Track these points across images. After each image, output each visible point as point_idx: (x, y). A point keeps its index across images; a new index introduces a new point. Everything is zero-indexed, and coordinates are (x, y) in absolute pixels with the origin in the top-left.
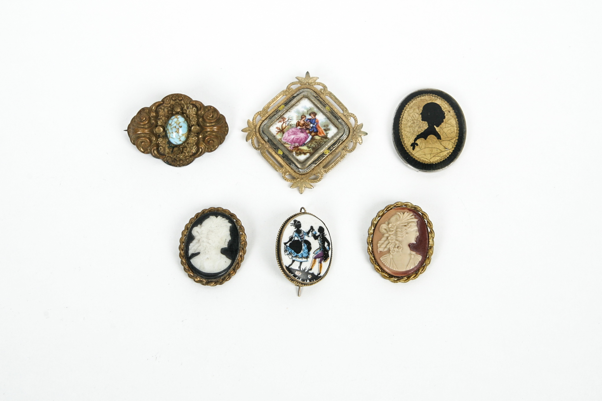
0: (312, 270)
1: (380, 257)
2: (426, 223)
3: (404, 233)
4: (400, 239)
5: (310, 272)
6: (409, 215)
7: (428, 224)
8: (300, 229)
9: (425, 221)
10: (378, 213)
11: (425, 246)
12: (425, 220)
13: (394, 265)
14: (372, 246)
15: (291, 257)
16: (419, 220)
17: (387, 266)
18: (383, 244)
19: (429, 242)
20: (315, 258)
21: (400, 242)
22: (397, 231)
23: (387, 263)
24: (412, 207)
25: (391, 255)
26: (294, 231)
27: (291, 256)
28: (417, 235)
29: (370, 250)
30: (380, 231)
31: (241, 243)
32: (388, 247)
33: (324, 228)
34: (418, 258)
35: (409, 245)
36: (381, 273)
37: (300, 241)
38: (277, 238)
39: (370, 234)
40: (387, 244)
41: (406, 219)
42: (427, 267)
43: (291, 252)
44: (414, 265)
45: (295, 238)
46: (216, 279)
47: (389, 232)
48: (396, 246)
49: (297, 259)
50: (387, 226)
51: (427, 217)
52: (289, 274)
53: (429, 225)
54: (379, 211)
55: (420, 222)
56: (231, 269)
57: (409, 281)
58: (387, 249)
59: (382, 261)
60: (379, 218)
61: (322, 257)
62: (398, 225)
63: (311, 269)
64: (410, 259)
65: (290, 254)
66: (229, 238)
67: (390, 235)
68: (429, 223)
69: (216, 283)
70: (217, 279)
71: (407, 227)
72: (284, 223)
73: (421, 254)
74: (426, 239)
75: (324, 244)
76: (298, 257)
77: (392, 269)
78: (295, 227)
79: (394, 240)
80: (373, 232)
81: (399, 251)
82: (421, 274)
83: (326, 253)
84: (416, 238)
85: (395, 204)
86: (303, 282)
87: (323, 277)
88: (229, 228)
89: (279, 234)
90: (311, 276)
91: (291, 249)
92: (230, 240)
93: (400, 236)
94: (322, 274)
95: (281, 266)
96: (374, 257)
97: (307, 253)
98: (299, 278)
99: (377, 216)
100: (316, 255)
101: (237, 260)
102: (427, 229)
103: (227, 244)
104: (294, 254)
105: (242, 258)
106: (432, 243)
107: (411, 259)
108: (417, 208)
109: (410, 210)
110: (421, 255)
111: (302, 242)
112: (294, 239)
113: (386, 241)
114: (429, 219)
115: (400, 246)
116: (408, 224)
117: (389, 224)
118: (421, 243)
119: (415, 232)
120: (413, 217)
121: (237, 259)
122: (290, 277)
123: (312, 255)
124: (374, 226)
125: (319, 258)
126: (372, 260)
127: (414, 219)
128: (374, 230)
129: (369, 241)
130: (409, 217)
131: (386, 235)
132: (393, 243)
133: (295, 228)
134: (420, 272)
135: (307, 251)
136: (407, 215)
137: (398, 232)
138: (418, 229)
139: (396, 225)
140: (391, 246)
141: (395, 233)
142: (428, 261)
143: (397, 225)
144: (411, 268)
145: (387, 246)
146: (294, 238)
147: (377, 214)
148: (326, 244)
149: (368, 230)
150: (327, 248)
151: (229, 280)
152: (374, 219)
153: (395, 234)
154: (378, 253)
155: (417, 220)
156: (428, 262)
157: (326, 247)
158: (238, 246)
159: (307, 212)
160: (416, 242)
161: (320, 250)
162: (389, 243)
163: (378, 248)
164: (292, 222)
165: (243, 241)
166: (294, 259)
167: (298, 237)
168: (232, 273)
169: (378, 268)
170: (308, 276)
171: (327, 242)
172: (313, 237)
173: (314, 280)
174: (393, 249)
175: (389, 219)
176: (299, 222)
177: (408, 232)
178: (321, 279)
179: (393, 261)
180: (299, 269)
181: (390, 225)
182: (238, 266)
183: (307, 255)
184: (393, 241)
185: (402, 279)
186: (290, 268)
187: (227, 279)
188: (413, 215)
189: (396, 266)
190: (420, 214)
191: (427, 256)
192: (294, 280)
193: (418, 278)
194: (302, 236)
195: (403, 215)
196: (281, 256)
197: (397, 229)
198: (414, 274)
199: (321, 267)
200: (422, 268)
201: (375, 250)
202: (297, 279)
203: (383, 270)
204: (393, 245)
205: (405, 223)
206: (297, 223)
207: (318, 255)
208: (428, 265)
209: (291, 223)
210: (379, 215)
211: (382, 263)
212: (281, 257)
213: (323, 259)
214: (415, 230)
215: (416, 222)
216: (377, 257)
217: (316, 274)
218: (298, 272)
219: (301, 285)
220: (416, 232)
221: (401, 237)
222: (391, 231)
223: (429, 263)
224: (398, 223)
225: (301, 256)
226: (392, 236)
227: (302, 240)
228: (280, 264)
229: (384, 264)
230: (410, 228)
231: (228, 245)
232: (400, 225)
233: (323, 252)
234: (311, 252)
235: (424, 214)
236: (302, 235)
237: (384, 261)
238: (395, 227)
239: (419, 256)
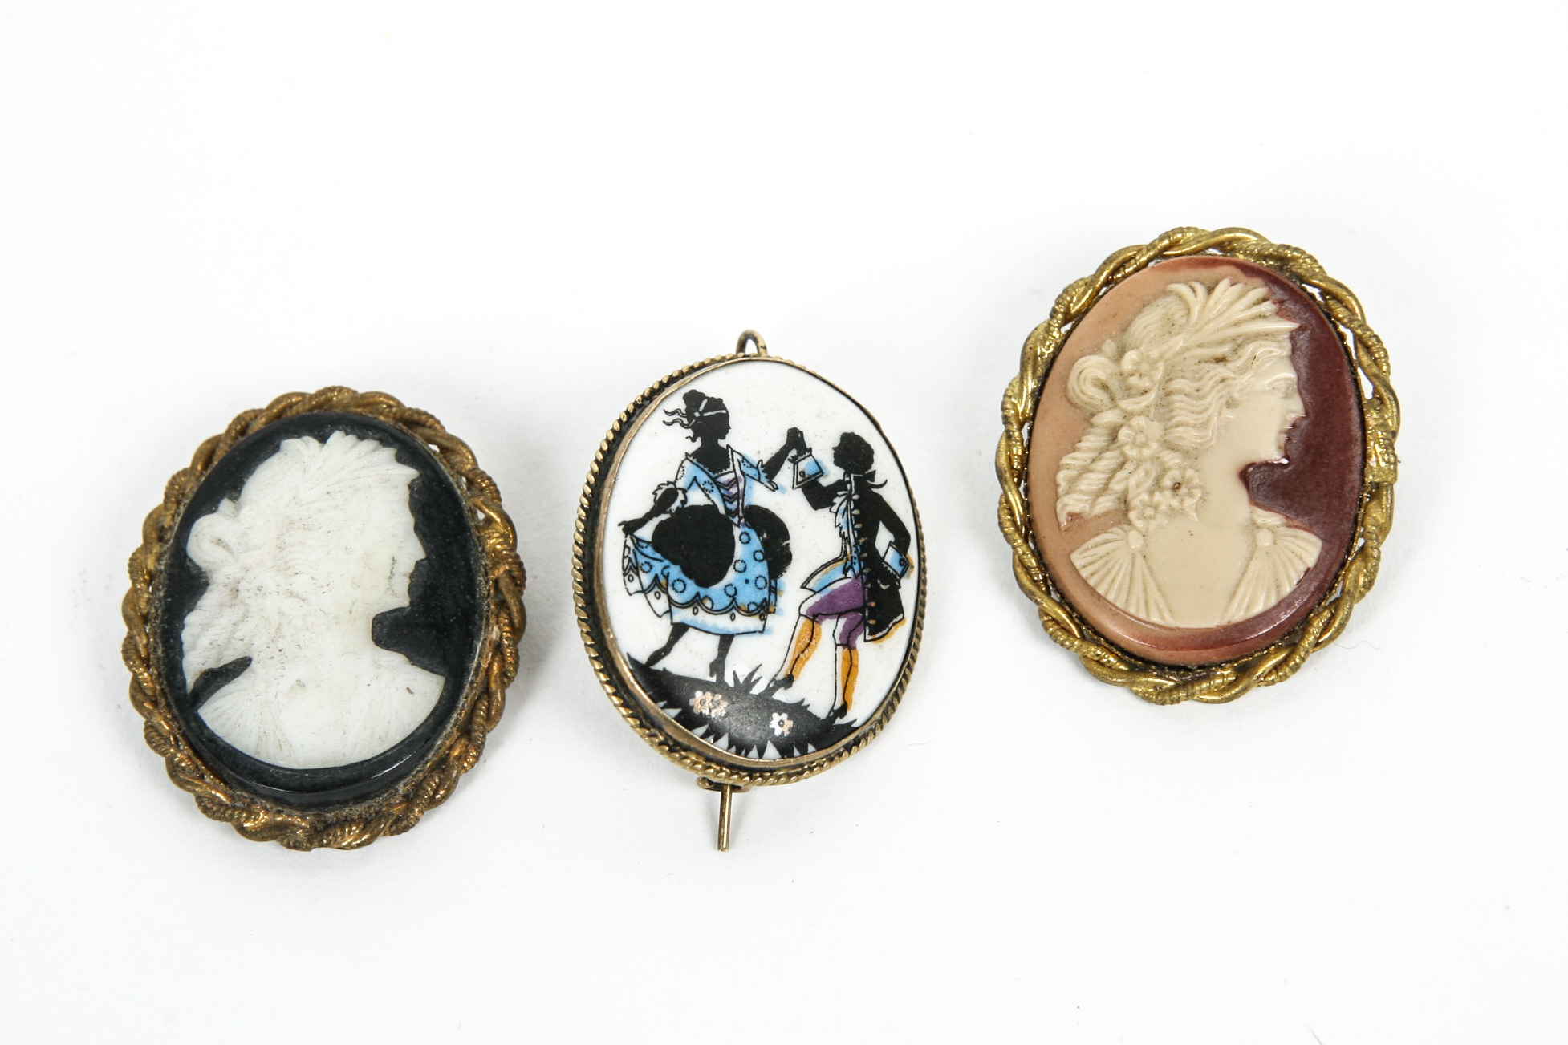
0: (795, 684)
1: (1072, 551)
2: (1346, 348)
3: (1213, 400)
4: (1188, 436)
5: (781, 695)
6: (1242, 295)
7: (1362, 353)
8: (722, 443)
9: (1342, 337)
10: (1060, 296)
11: (1343, 482)
12: (1342, 328)
13: (1154, 594)
14: (1027, 490)
15: (662, 604)
16: (1301, 329)
17: (1110, 598)
18: (1086, 470)
19: (1365, 456)
20: (815, 616)
21: (1186, 453)
22: (1168, 394)
23: (1113, 581)
24: (1265, 258)
25: (1133, 534)
26: (683, 457)
27: (664, 597)
28: (1292, 417)
29: (1012, 514)
30: (1071, 394)
31: (487, 574)
32: (1117, 486)
33: (874, 447)
34: (1298, 551)
35: (1245, 476)
36: (1078, 650)
37: (722, 510)
38: (585, 501)
39: (1012, 420)
40: (1114, 472)
41: (1222, 322)
42: (1355, 606)
43: (667, 577)
44: (1273, 593)
45: (690, 494)
46: (365, 805)
47: (1123, 398)
48: (1167, 482)
49: (703, 618)
50: (1111, 368)
51: (1351, 311)
52: (654, 708)
53: (1365, 360)
54: (1065, 285)
55: (1312, 339)
56: (449, 727)
57: (1245, 690)
58: (1113, 497)
59: (1084, 573)
60: (1068, 327)
61: (861, 610)
62: (1178, 354)
63: (788, 681)
64: (1251, 557)
65: (660, 586)
66: (412, 551)
67: (1128, 416)
68: (1368, 349)
69: (374, 826)
70: (375, 803)
71: (1230, 365)
72: (627, 412)
73: (1315, 529)
74: (1348, 442)
75: (868, 533)
76: (708, 604)
77: (1142, 615)
78: (690, 433)
79: (1154, 446)
80: (1030, 405)
81: (1182, 512)
82: (1320, 652)
83: (884, 587)
84: (1289, 434)
85: (1161, 239)
86: (741, 760)
87: (865, 736)
88: (405, 493)
89: (595, 475)
90: (789, 724)
91: (666, 556)
92: (418, 564)
93: (1189, 419)
94: (859, 713)
95: (604, 663)
96: (1038, 554)
97: (761, 583)
98: (715, 732)
99: (1054, 312)
100: (817, 598)
101: (476, 674)
102: (1356, 383)
103: (402, 585)
104: (680, 586)
105: (503, 660)
106: (1383, 464)
107: (1258, 554)
108: (1294, 259)
109: (1247, 270)
110: (1317, 535)
111: (736, 520)
112: (684, 502)
113: (1108, 455)
114: (1369, 323)
115: (1190, 480)
116: (1235, 351)
117: (1121, 352)
118: (1314, 462)
119: (1281, 395)
120: (1268, 307)
121: (479, 665)
122: (661, 730)
123: (792, 596)
124: (1040, 371)
125: (839, 615)
126: (1027, 569)
127: (1277, 318)
128: (1038, 395)
129: (1010, 460)
130: (1240, 311)
131: (1108, 417)
132: (1147, 466)
133: (693, 440)
134: (1311, 638)
135: (761, 569)
136: (1227, 298)
137: (1174, 397)
138: (1299, 378)
139: (1161, 357)
140: (1132, 482)
141: (1159, 405)
142: (1359, 571)
143: (1168, 356)
144: (1259, 608)
145: (1109, 479)
146: (681, 497)
147: (1057, 303)
148: (884, 538)
149: (1005, 396)
150: (888, 559)
151: (445, 797)
152: (1041, 334)
153: (1162, 410)
154: (1059, 524)
155: (1292, 326)
156: (1361, 580)
157: (882, 554)
158: (473, 593)
159: (772, 353)
160: (1286, 457)
161: (845, 571)
162: (1121, 465)
163: (1057, 497)
164: (675, 401)
165: (498, 559)
166: (683, 615)
167: (708, 487)
168: (456, 753)
169: (1064, 616)
170: (769, 719)
171: (889, 528)
172: (800, 491)
173: (811, 748)
174: (1145, 497)
175: (1124, 329)
176: (717, 404)
177: (1236, 395)
178: (857, 742)
179: (1150, 568)
180: (714, 679)
181: (1131, 356)
182: (489, 710)
183: (765, 593)
184: (1146, 452)
185: (1207, 678)
186: (657, 672)
187: (436, 792)
188: (1265, 300)
189: (1163, 596)
190: (1312, 296)
191: (1353, 539)
192: (686, 749)
193: (1299, 673)
194: (736, 481)
195: (1208, 300)
196: (603, 599)
197: (1168, 378)
198: (1279, 649)
199: (851, 668)
200: (1327, 614)
201: (1040, 513)
202: (703, 737)
203: (1091, 627)
204: (1147, 473)
205: (1221, 343)
206: (706, 409)
207: (831, 597)
208: (1362, 595)
209: (670, 410)
210: (1068, 309)
211: (1085, 582)
212: (605, 610)
213: (864, 622)
214: (1282, 385)
215: (1287, 336)
216: (1053, 555)
217: (820, 708)
218: (709, 695)
219: (729, 776)
220: (1287, 396)
221: (1194, 426)
222: (1133, 396)
223: (1369, 585)
224: (1178, 342)
225: (727, 601)
226: (1139, 422)
227: (732, 506)
228: (597, 651)
229: (1093, 591)
230: (1249, 375)
231: (410, 591)
232: (1188, 354)
233: (864, 585)
234: (791, 580)
235: (1335, 294)
236: (731, 476)
237: (1092, 574)
238: (1161, 366)
239: (1304, 539)
